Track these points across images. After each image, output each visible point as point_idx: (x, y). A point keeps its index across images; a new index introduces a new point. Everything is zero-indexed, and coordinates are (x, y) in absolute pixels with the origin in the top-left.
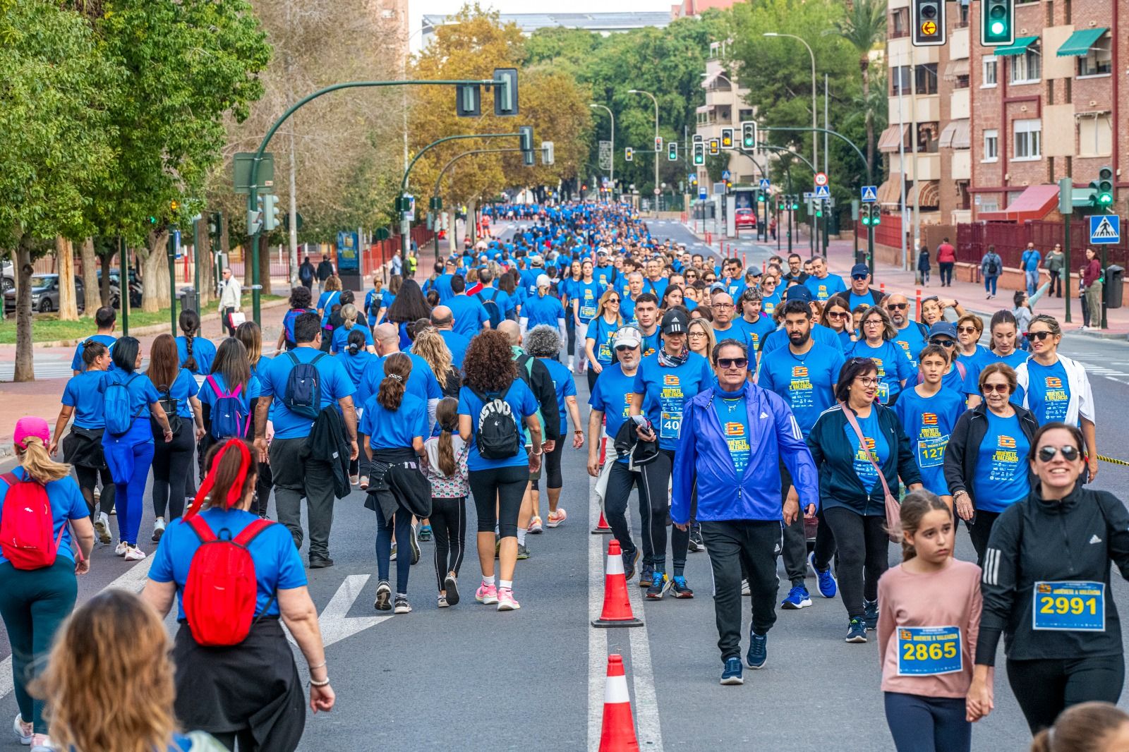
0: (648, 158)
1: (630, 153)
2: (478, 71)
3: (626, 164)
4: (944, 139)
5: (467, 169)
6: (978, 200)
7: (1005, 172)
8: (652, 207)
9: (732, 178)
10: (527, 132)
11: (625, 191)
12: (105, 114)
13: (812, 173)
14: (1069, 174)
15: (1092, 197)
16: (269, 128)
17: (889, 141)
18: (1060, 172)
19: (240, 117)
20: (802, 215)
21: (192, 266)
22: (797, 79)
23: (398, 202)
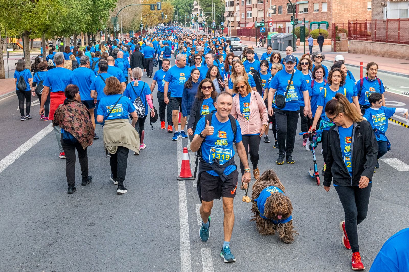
0: (184, 18)
1: (180, 17)
2: (154, 2)
3: (180, 19)
4: (235, 14)
5: (152, 20)
6: (241, 25)
7: (245, 20)
8: (184, 26)
9: (198, 21)
10: (163, 13)
11: (180, 24)
12: (89, 10)
13: (212, 20)
14: (256, 20)
15: (261, 24)
16: (117, 13)
17: (226, 15)
18: (255, 20)
19: (113, 11)
20: (210, 27)
21: (104, 37)
22: (209, 4)
23: (140, 26)
